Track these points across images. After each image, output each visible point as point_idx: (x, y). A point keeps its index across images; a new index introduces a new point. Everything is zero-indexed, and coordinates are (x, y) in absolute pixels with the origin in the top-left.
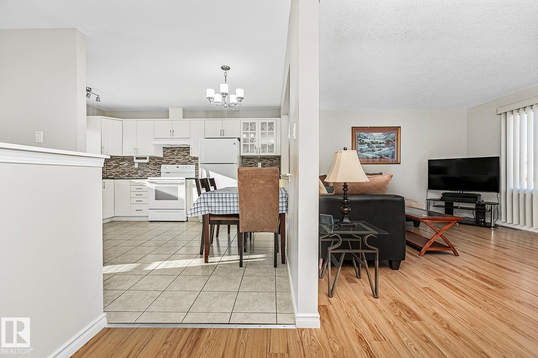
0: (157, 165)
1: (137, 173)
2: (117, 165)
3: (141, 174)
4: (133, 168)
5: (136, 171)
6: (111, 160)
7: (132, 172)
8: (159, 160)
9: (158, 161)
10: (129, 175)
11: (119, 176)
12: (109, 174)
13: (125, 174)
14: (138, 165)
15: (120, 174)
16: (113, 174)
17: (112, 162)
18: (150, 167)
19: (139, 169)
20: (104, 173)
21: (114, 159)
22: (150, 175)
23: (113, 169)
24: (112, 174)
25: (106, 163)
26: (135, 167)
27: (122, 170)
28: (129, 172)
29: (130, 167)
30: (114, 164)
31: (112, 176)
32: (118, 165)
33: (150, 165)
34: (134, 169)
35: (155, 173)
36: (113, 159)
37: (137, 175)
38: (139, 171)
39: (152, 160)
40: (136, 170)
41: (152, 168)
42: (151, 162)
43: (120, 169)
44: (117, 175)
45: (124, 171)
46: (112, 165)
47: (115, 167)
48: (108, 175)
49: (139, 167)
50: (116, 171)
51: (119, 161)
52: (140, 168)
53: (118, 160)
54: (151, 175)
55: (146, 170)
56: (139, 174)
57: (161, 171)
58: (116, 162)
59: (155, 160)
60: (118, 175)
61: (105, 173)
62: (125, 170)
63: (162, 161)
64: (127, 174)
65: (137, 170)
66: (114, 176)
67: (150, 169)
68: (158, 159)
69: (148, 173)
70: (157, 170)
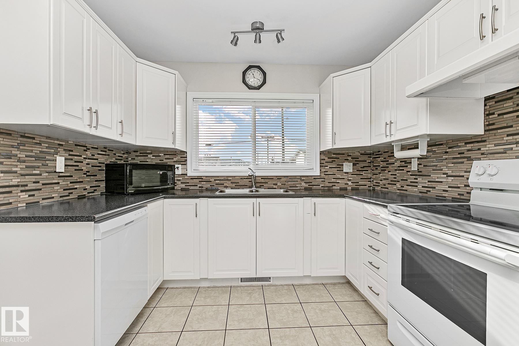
0: (463, 163)
1: (416, 184)
2: (384, 164)
3: (423, 187)
4: (409, 172)
5: (415, 179)
6: (378, 156)
7: (407, 180)
8: (469, 146)
9: (468, 150)
10: (402, 187)
11: (388, 188)
12: (376, 183)
13: (395, 184)
14: (419, 164)
15: (389, 184)
16: (381, 183)
17: (379, 159)
18: (445, 170)
19: (419, 174)
20: (370, 181)
21: (382, 154)
22: (444, 191)
23: (380, 173)
24: (379, 183)
25: (373, 162)
26: (412, 170)
27: (391, 175)
28: (402, 180)
29: (403, 170)
30: (382, 163)
31: (379, 186)
32: (387, 164)
33: (444, 163)
34: (411, 173)
35: (459, 187)
36: (380, 153)
37: (415, 189)
38: (420, 179)
39: (449, 148)
40: (414, 177)
41: (450, 173)
42: (446, 152)
43: (389, 173)
44: (385, 185)
45: (395, 178)
46: (380, 166)
47: (384, 169)
48: (374, 184)
49: (420, 170)
50: (384, 178)
51: (389, 156)
52: (421, 172)
53: (386, 155)
54: (447, 191)
55: (434, 177)
56: (420, 187)
57: (473, 180)
58: (384, 158)
59: (460, 146)
60: (387, 186)
61: (372, 180)
62: (396, 175)
63: (479, 149)
64: (398, 185)
65: (417, 177)
66: (381, 188)
67: (444, 174)
68: (466, 143)
69: (439, 187)
70: (463, 176)
